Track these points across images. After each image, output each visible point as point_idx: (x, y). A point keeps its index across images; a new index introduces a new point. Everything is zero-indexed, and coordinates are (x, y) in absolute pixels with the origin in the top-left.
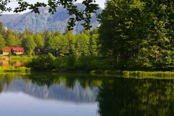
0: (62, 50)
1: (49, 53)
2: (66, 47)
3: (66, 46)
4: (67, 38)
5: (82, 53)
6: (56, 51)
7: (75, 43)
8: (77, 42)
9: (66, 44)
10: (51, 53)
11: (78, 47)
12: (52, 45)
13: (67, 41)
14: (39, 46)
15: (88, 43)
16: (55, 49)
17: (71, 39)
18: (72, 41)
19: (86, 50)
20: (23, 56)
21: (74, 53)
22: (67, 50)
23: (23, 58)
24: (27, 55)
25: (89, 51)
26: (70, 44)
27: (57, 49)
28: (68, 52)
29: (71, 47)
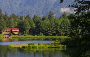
0: (50, 30)
1: (41, 33)
2: (53, 29)
3: (53, 27)
4: (54, 22)
5: (65, 33)
6: (46, 32)
7: (60, 25)
8: (61, 24)
9: (53, 26)
10: (42, 33)
11: (62, 28)
12: (43, 27)
13: (54, 24)
14: (32, 27)
15: (69, 25)
16: (45, 29)
17: (56, 22)
18: (57, 23)
19: (68, 30)
20: (20, 35)
21: (60, 32)
22: (54, 31)
23: (21, 36)
24: (23, 35)
25: (71, 31)
26: (56, 26)
27: (46, 30)
28: (55, 32)
29: (57, 28)
